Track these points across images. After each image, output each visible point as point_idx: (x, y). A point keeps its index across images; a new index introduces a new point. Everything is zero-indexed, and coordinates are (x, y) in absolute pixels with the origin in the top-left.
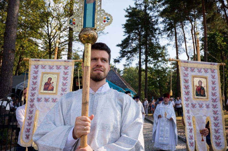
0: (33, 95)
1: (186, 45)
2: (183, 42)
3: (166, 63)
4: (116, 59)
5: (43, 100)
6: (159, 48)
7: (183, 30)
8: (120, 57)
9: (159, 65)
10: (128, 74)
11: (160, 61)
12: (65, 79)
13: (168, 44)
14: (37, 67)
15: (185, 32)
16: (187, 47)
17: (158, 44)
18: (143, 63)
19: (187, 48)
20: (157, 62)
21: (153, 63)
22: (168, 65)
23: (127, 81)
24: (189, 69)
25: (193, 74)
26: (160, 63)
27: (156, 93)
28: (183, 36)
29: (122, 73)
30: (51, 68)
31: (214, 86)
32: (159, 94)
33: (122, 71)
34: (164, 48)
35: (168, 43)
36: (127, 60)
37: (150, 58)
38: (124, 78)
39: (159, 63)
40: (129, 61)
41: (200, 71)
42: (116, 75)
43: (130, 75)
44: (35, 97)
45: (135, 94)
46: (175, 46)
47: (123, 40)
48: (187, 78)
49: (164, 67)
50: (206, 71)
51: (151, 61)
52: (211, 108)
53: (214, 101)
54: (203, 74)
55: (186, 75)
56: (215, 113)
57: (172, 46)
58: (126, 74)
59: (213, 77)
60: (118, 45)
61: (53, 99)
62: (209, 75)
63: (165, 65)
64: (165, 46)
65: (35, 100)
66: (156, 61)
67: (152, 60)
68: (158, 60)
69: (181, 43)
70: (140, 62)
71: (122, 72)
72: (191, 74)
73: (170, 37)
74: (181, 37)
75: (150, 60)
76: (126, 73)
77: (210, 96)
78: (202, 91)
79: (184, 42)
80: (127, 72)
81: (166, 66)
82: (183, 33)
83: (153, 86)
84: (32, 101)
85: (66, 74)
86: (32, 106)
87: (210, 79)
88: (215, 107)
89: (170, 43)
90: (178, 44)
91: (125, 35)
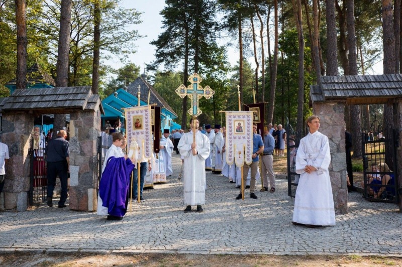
0: (130, 131)
1: (255, 47)
2: (251, 41)
3: (224, 74)
4: (149, 65)
5: (136, 133)
6: (216, 50)
7: (252, 22)
8: (156, 63)
9: (214, 75)
10: (163, 84)
11: (216, 70)
12: (146, 118)
13: (229, 44)
14: (129, 113)
15: (254, 26)
16: (257, 48)
17: (214, 44)
18: (190, 71)
19: (257, 51)
20: (211, 71)
21: (206, 72)
22: (227, 76)
23: (161, 96)
24: (232, 117)
25: (235, 119)
26: (216, 73)
27: (207, 116)
28: (251, 32)
29: (152, 81)
30: (137, 112)
31: (249, 125)
32: (213, 117)
33: (152, 76)
34: (222, 50)
35: (229, 42)
36: (166, 67)
37: (201, 65)
38: (156, 89)
39: (214, 72)
40: (169, 67)
41: (239, 117)
42: (146, 86)
43: (167, 85)
44: (131, 132)
45: (175, 118)
46: (239, 47)
47: (160, 35)
48: (230, 122)
49: (221, 79)
50: (244, 117)
51: (203, 70)
52: (246, 139)
53: (248, 134)
54: (242, 118)
55: (230, 120)
56: (248, 141)
57: (235, 47)
58: (159, 84)
59: (249, 120)
60: (153, 43)
61: (141, 132)
62: (246, 119)
63: (223, 76)
64: (224, 46)
65: (132, 134)
66: (209, 69)
67: (205, 67)
68: (213, 68)
69: (249, 42)
70: (186, 70)
71: (152, 79)
72: (233, 119)
73: (232, 32)
74: (249, 33)
75: (201, 68)
76: (161, 83)
77: (246, 132)
78: (241, 129)
79: (253, 41)
80: (161, 79)
81: (225, 78)
82: (252, 28)
83: (205, 108)
84: (130, 135)
85: (146, 115)
86: (130, 138)
87: (246, 122)
88: (248, 138)
89: (232, 42)
90: (244, 43)
91: (163, 27)
